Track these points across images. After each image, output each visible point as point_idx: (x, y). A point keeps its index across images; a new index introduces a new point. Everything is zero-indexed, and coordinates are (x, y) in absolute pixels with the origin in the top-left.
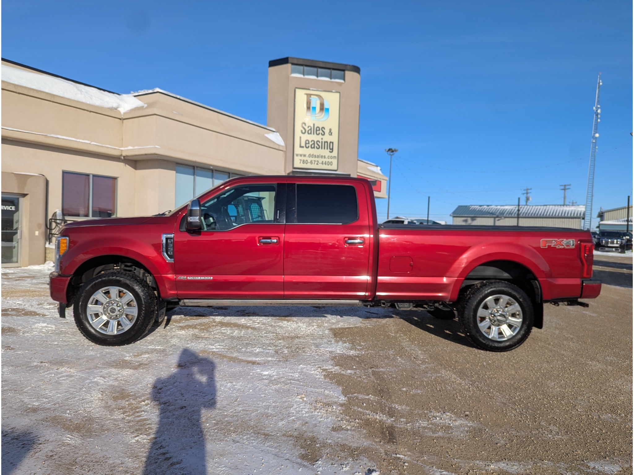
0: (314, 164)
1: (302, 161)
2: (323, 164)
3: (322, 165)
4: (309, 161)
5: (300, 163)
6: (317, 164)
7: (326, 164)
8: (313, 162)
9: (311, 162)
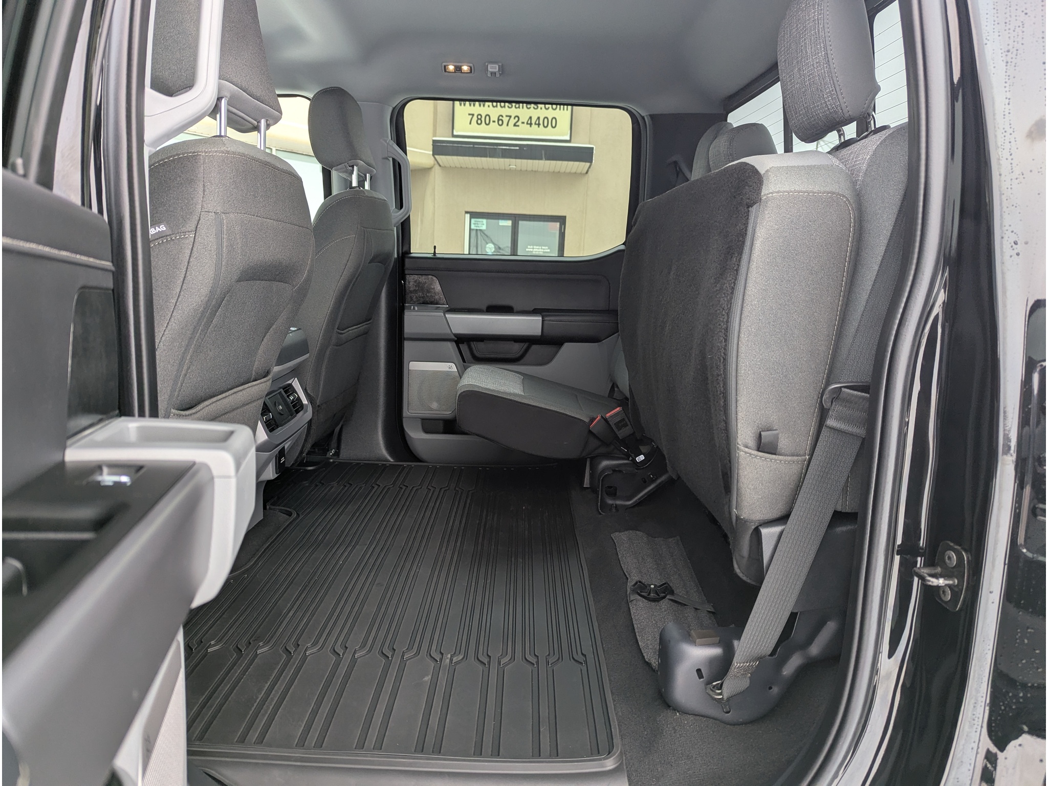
0: (508, 125)
1: (475, 118)
2: (531, 124)
3: (529, 126)
4: (494, 117)
5: (470, 123)
6: (515, 125)
7: (539, 124)
8: (505, 120)
9: (500, 120)
